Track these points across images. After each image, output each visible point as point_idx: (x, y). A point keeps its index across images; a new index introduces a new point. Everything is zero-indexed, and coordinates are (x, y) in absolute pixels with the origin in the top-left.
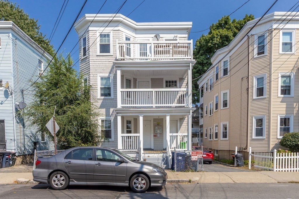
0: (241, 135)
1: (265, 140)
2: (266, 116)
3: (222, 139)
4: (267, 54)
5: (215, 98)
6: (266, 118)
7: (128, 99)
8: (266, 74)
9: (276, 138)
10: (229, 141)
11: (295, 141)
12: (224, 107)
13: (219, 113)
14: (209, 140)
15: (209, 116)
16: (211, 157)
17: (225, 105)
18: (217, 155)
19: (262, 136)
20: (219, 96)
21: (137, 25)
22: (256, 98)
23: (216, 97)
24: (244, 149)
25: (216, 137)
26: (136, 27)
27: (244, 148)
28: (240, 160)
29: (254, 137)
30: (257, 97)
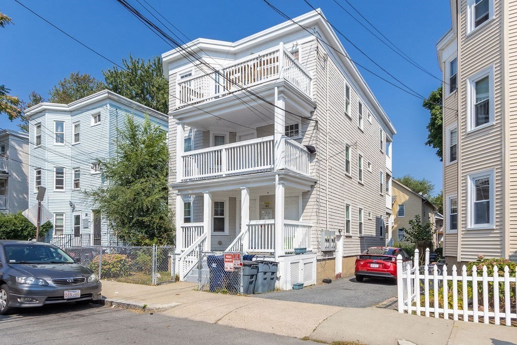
1: (495, 232)
2: (495, 171)
4: (494, 17)
6: (495, 175)
7: (218, 167)
8: (492, 67)
19: (488, 222)
21: (234, 47)
22: (474, 128)
26: (232, 49)
29: (471, 225)
30: (475, 126)
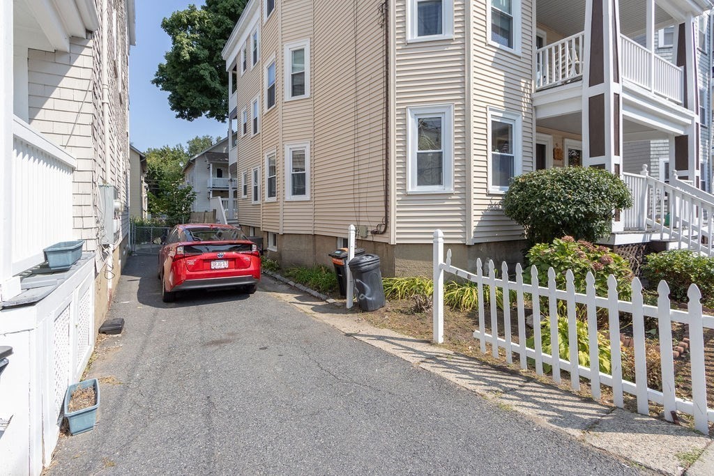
0: (356, 182)
2: (453, 108)
3: (289, 196)
5: (266, 72)
6: (453, 114)
9: (484, 191)
10: (312, 203)
11: (582, 202)
12: (293, 95)
13: (280, 113)
14: (253, 202)
15: (252, 135)
16: (252, 268)
17: (298, 89)
18: (274, 249)
19: (440, 182)
20: (279, 64)
22: (417, 38)
23: (269, 69)
24: (375, 233)
25: (272, 193)
27: (375, 229)
28: (371, 283)
29: (412, 187)
30: (419, 35)
